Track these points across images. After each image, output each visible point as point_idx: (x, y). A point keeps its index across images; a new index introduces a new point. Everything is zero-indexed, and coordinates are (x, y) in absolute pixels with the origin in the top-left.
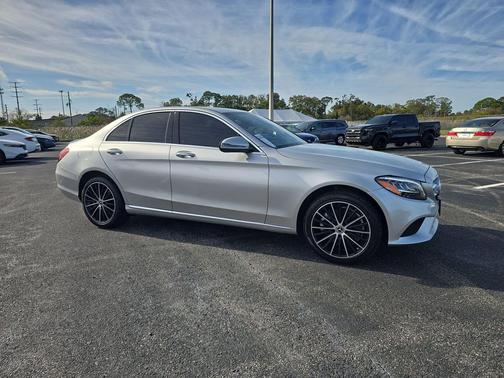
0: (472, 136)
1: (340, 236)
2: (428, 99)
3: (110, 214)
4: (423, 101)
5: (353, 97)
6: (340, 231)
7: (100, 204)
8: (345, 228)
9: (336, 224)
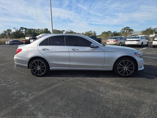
0: (113, 42)
1: (125, 70)
2: (90, 31)
3: (43, 71)
4: (89, 32)
5: (71, 30)
6: (126, 68)
7: (39, 68)
8: (127, 67)
9: (124, 66)
